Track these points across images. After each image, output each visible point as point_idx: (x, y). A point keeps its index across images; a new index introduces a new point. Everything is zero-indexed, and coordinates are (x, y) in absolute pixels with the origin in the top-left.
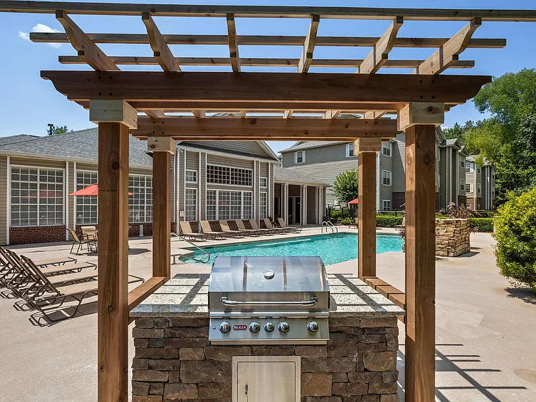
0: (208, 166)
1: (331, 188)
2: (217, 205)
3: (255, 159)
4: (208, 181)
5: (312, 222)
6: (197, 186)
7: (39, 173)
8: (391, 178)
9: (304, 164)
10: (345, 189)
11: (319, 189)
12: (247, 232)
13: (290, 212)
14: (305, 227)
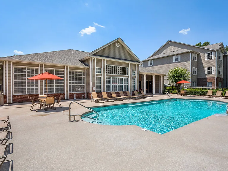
0: (107, 66)
1: (166, 76)
2: (111, 84)
3: (130, 62)
4: (107, 73)
5: (157, 92)
6: (101, 75)
7: (26, 69)
8: (196, 71)
9: (153, 66)
10: (174, 76)
11: (161, 77)
12: (125, 98)
13: (147, 87)
14: (154, 95)
